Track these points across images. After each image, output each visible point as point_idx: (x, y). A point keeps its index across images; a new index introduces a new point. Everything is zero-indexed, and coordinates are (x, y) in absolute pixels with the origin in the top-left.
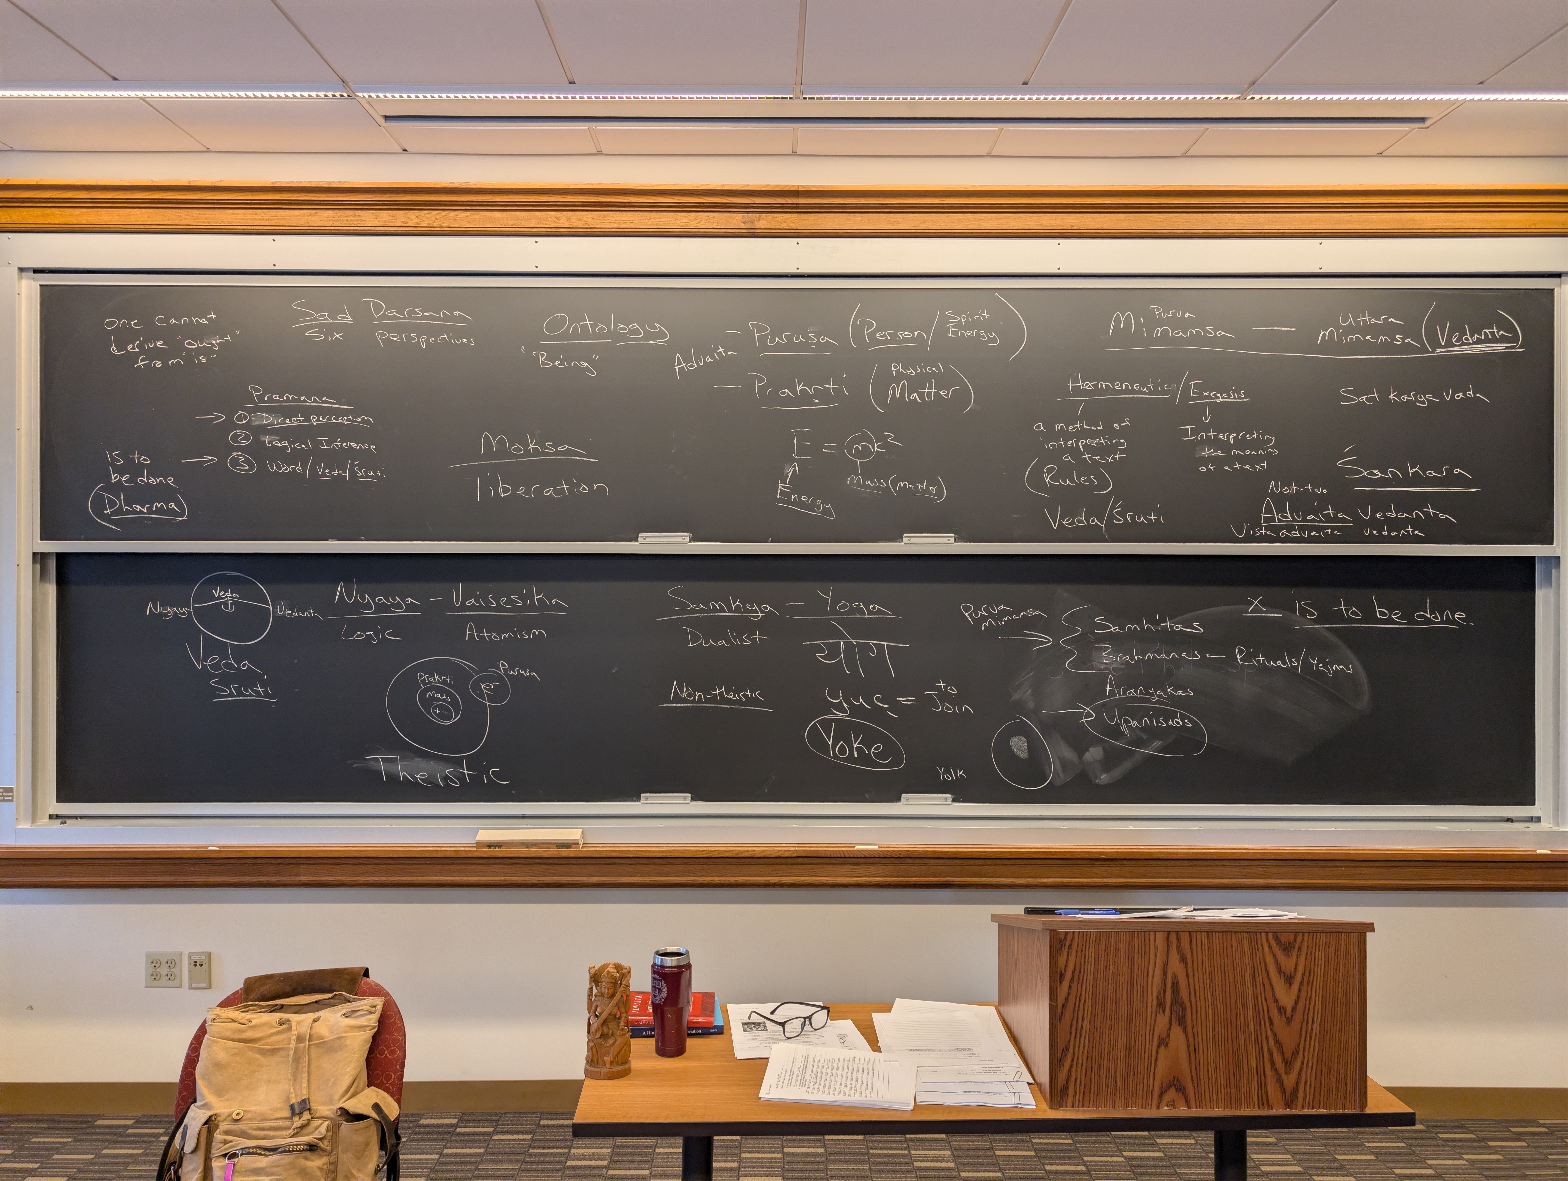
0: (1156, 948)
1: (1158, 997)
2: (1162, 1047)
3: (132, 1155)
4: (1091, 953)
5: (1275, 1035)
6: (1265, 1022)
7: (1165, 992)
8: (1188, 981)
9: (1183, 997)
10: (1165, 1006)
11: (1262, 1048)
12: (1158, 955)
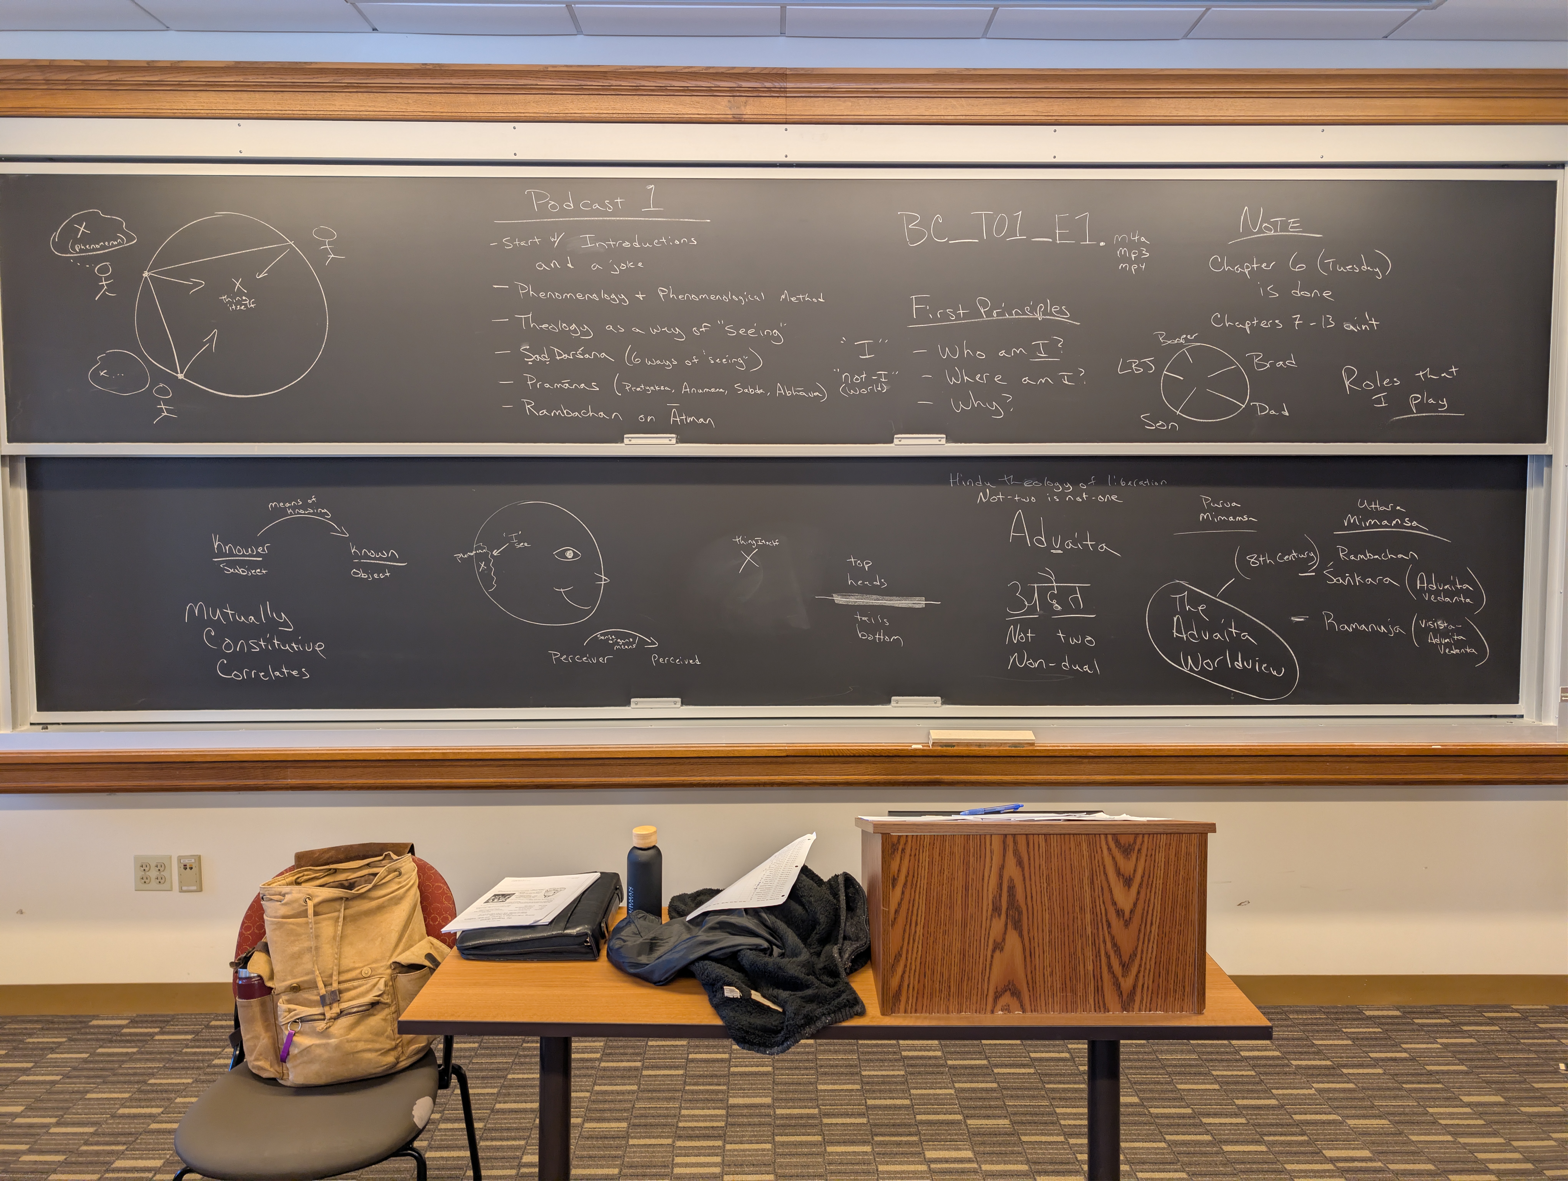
0: (991, 852)
1: (993, 902)
2: (998, 952)
4: (925, 857)
5: (1113, 938)
6: (1102, 925)
7: (1000, 896)
8: (1025, 883)
9: (1020, 901)
10: (1001, 910)
11: (1099, 952)
12: (994, 857)
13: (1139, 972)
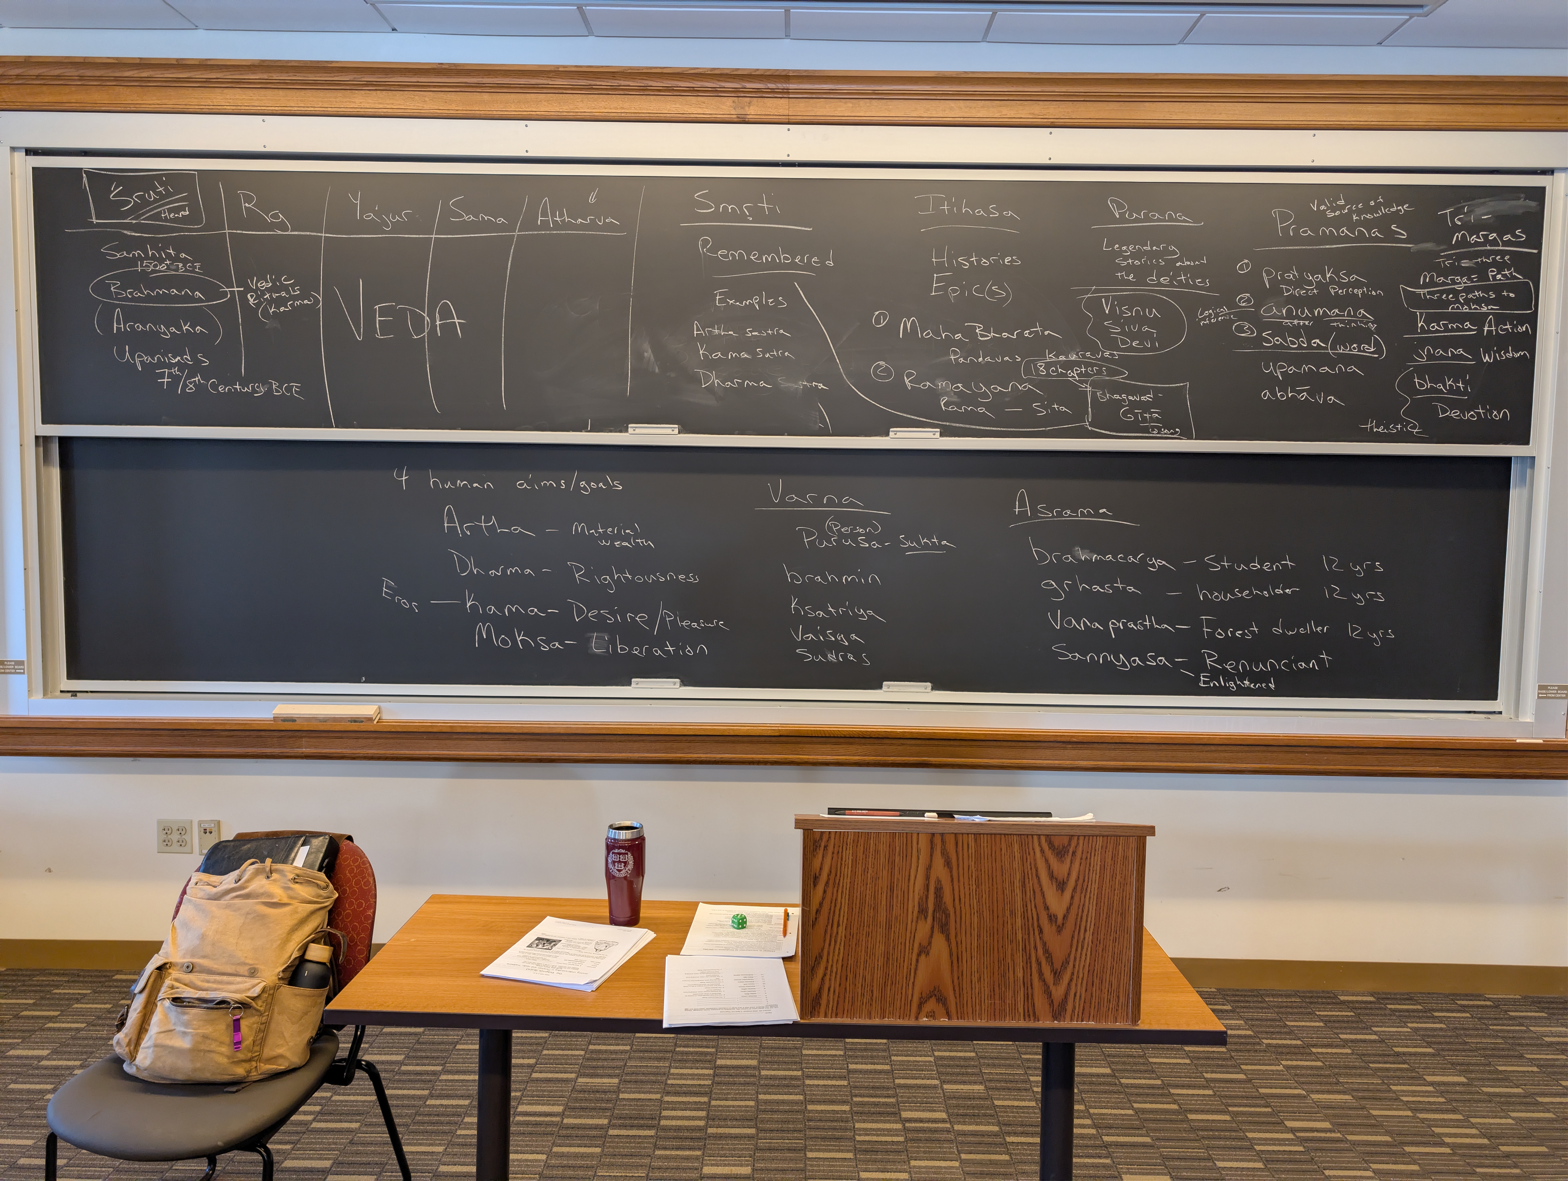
0: (918, 850)
1: (919, 903)
2: (923, 956)
4: (848, 855)
5: (1044, 944)
6: (1034, 930)
7: (927, 897)
8: (953, 885)
9: (947, 903)
10: (927, 912)
11: (1030, 958)
12: (920, 857)
13: (1071, 980)
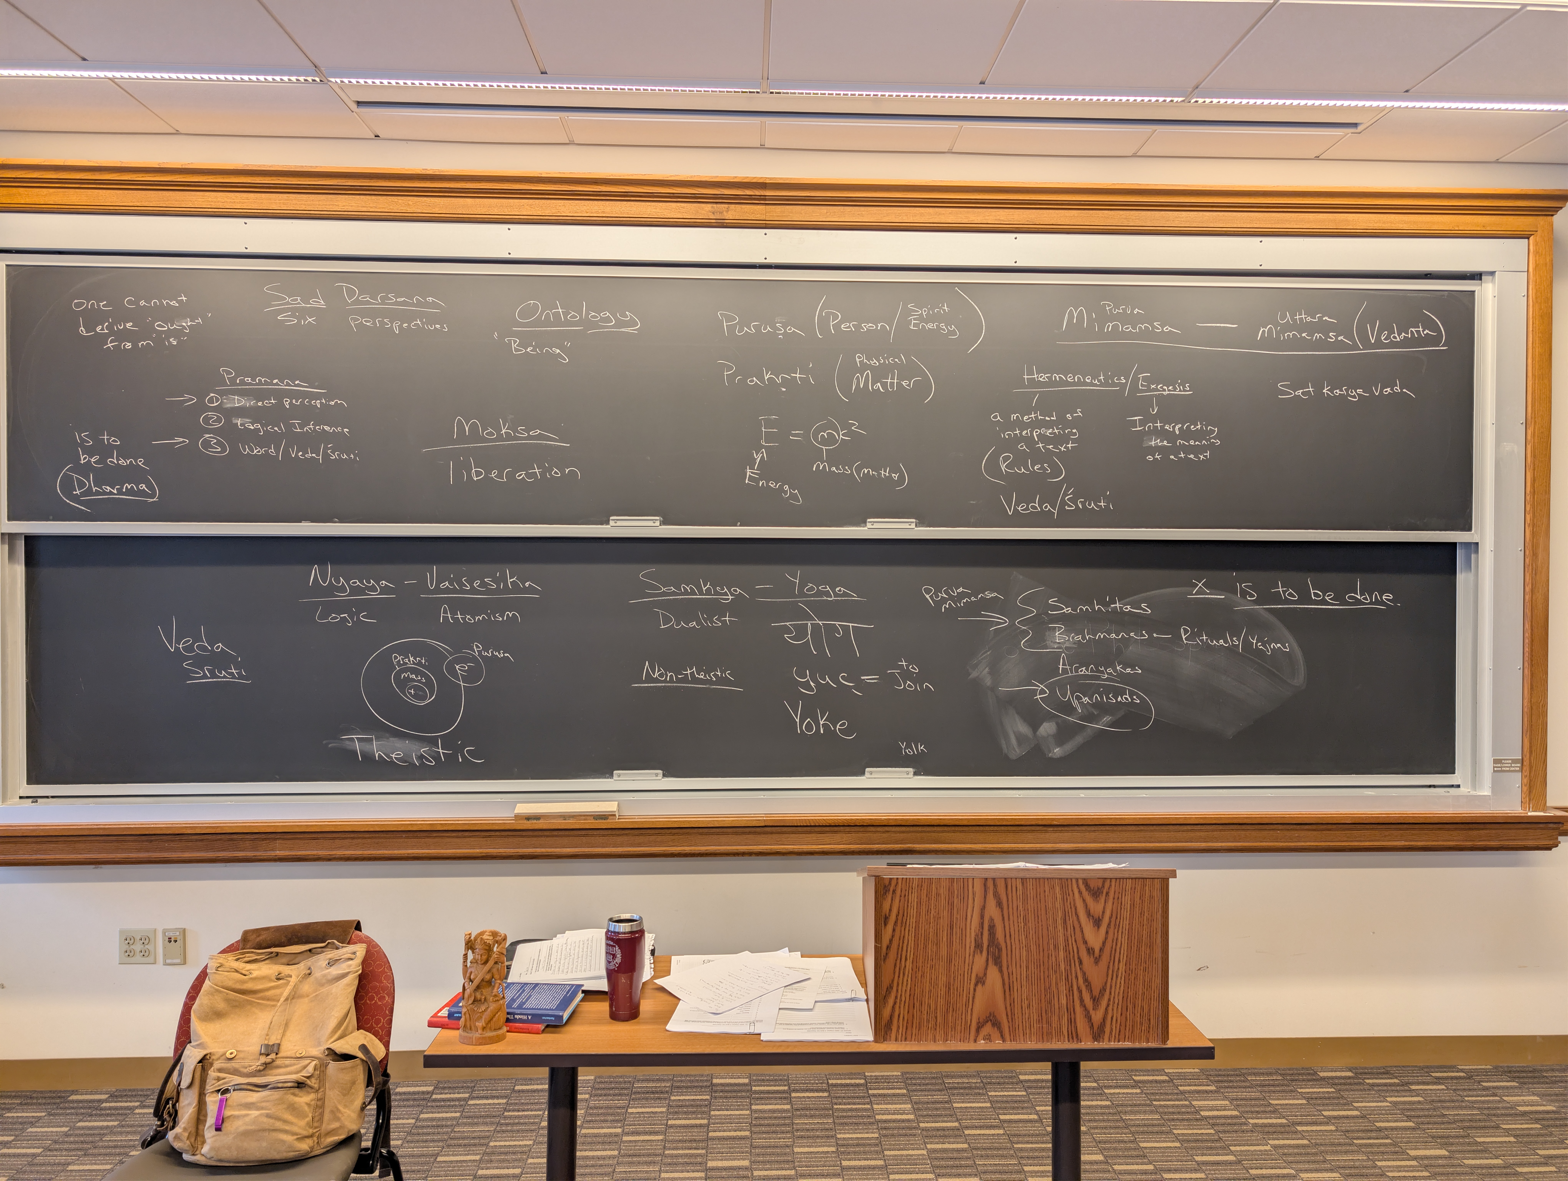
0: (974, 893)
1: (975, 940)
2: (980, 986)
3: (107, 1127)
4: (913, 903)
5: (1084, 974)
6: (1075, 961)
7: (982, 934)
8: (1004, 923)
9: (999, 939)
10: (982, 947)
11: (1072, 986)
12: (976, 900)
13: (1108, 1005)
